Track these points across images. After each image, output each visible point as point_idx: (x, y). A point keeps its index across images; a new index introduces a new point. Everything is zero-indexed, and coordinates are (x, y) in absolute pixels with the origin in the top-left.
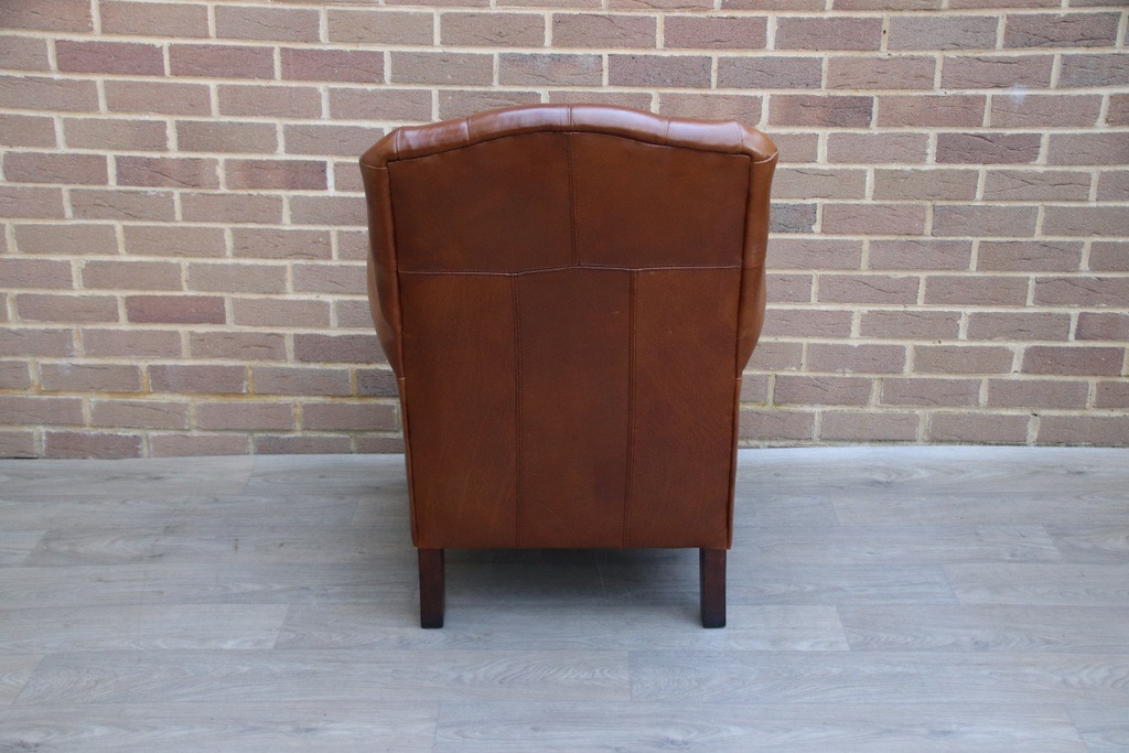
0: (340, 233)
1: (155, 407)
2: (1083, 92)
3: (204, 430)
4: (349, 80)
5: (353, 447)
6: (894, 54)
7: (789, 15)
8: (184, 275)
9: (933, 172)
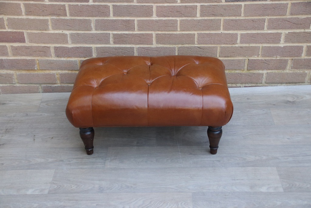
0: (69, 5)
3: (21, 84)
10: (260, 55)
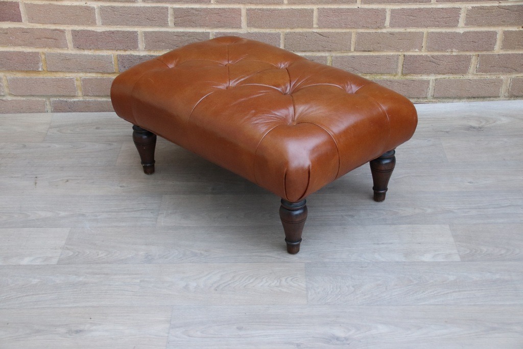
3: (15, 96)
10: (424, 48)
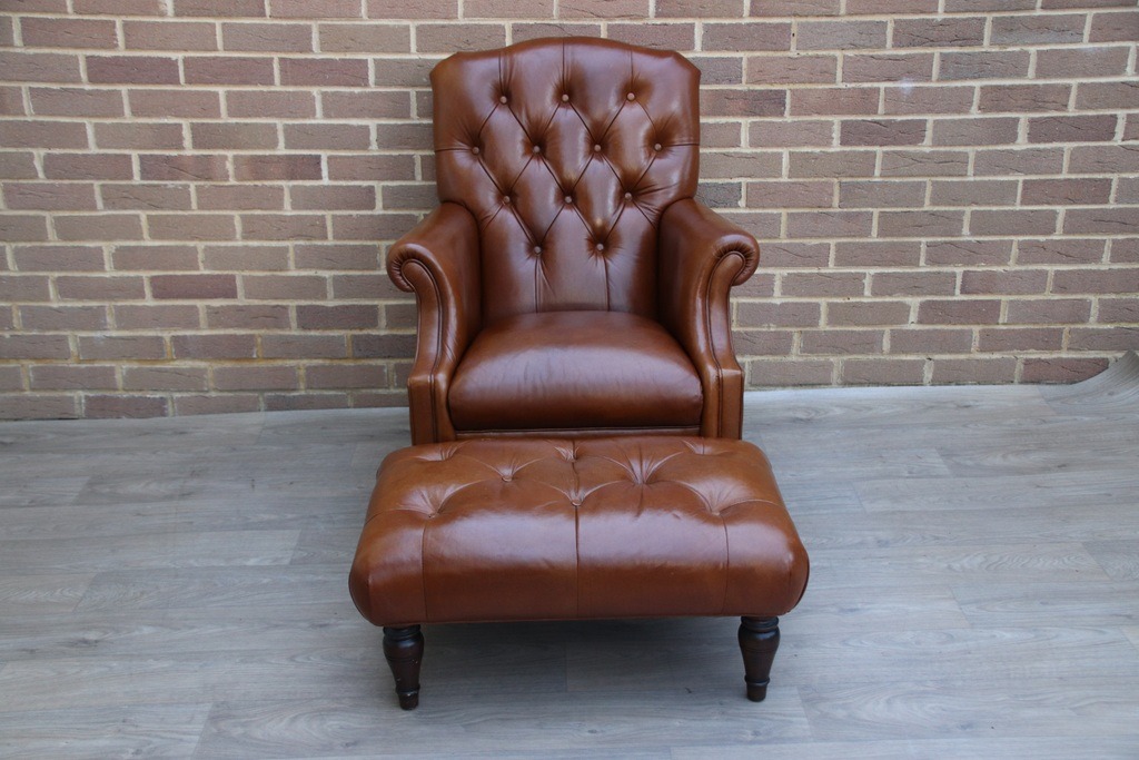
0: (334, 217)
1: (178, 372)
2: (959, 84)
3: (221, 391)
4: (339, 84)
5: (350, 402)
6: (803, 53)
7: (713, 21)
8: (201, 256)
9: (838, 153)
